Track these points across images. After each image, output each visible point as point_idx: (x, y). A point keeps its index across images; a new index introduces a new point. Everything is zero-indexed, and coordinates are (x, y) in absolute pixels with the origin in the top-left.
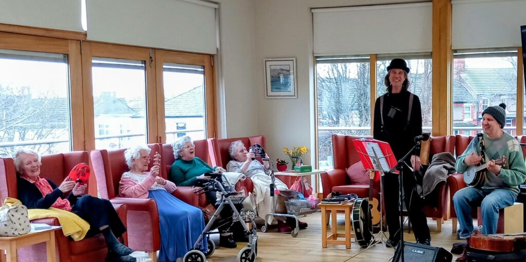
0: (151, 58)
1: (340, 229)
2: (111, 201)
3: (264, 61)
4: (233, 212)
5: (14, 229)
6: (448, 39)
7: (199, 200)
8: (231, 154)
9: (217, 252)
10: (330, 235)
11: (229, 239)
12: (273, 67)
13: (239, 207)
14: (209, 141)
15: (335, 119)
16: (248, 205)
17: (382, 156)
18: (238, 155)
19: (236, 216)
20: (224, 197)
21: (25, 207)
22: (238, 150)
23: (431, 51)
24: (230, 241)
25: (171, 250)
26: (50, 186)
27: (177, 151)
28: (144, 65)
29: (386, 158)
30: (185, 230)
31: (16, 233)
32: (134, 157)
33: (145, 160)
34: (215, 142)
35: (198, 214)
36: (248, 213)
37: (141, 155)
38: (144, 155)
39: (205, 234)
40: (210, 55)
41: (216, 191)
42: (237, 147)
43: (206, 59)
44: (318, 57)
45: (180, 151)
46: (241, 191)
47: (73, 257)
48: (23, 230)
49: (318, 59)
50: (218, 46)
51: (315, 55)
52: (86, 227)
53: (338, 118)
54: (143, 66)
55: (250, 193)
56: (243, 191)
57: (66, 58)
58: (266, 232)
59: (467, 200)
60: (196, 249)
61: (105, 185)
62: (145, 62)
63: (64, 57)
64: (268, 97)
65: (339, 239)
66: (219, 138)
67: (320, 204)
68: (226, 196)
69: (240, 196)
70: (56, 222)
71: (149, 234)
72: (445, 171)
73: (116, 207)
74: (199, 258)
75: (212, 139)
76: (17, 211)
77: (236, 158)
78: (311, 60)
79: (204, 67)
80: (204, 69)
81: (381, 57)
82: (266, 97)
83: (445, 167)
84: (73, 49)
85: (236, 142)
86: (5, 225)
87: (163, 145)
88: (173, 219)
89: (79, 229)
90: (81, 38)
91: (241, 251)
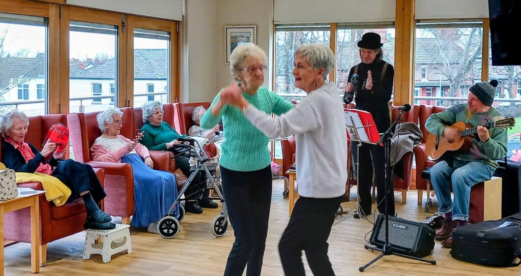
0: (123, 23)
3: (225, 28)
4: (207, 178)
5: (3, 193)
7: (169, 164)
8: (193, 119)
12: (234, 34)
14: (174, 105)
19: (211, 183)
20: (200, 163)
21: (13, 170)
22: (199, 115)
23: (394, 20)
25: (145, 214)
26: (30, 149)
27: (146, 116)
28: (116, 30)
29: (366, 128)
30: (159, 195)
31: (5, 198)
32: (107, 121)
34: (180, 107)
35: (171, 178)
37: (113, 119)
38: (116, 119)
39: (180, 200)
40: (176, 21)
42: (199, 112)
43: (172, 26)
44: (278, 25)
47: (54, 222)
48: (11, 194)
49: (277, 27)
50: (184, 14)
51: (275, 23)
52: (68, 192)
57: (46, 21)
60: (170, 215)
61: (81, 148)
66: (182, 103)
67: (288, 171)
68: (202, 162)
70: (40, 186)
71: (124, 199)
72: (411, 141)
74: (173, 225)
75: (177, 103)
76: (6, 175)
78: (271, 28)
79: (169, 33)
80: (170, 35)
81: (340, 26)
82: (226, 63)
83: (410, 137)
84: (52, 12)
85: (198, 108)
88: (147, 184)
89: (61, 194)
90: (61, 1)
91: (215, 219)
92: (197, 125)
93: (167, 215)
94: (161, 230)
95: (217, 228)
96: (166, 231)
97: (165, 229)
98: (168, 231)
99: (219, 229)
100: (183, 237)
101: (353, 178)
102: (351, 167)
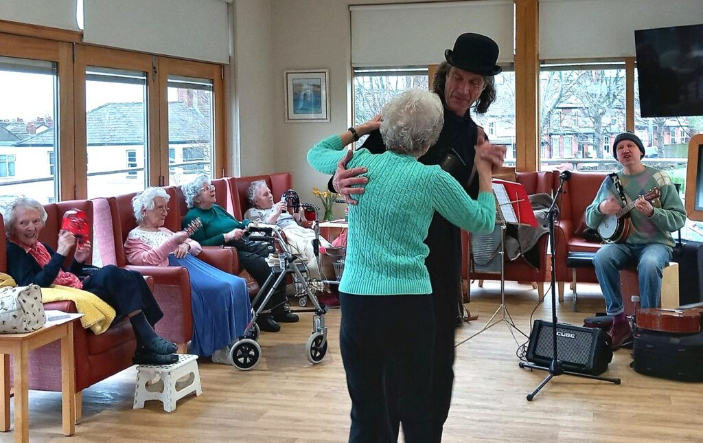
5: (27, 322)
8: (252, 199)
11: (269, 320)
18: (260, 200)
21: (38, 286)
22: (260, 192)
24: (271, 322)
25: (207, 338)
27: (193, 196)
30: (227, 309)
31: (30, 328)
32: (146, 207)
33: (161, 212)
34: (233, 182)
37: (155, 204)
38: (159, 204)
45: (198, 195)
47: (92, 358)
48: (37, 322)
52: (111, 313)
59: (614, 262)
60: (247, 337)
61: (112, 249)
66: (235, 177)
70: (72, 307)
71: (179, 318)
74: (253, 350)
75: (228, 178)
76: (28, 295)
77: (257, 204)
85: (258, 182)
86: (14, 316)
88: (212, 295)
89: (102, 317)
91: (311, 339)
92: (256, 207)
93: (243, 338)
94: (235, 358)
95: (314, 352)
96: (241, 360)
97: (240, 357)
98: (245, 360)
99: (316, 353)
101: (474, 271)
102: (472, 256)
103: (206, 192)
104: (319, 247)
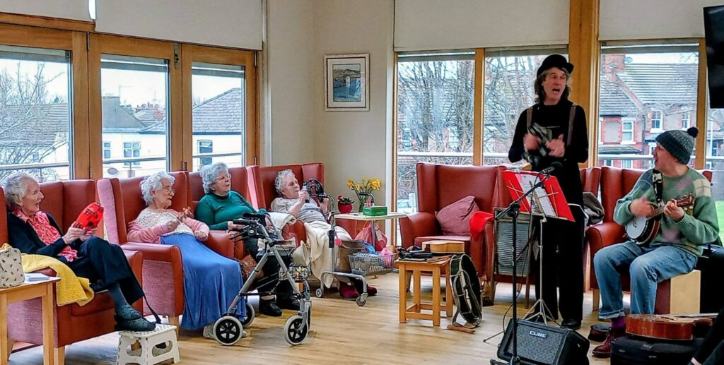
0: (176, 55)
1: (425, 298)
2: (122, 247)
3: (325, 59)
4: (280, 266)
5: (5, 279)
6: (593, 25)
7: (235, 248)
8: (277, 188)
9: (256, 321)
10: (410, 305)
11: (271, 305)
12: (336, 68)
13: (288, 260)
14: (248, 168)
15: (421, 139)
16: (299, 258)
17: (545, 194)
18: (286, 189)
19: (284, 273)
20: (268, 246)
21: (18, 250)
22: (286, 183)
23: (568, 43)
24: (273, 307)
27: (208, 183)
28: (167, 65)
29: (549, 197)
31: (7, 284)
32: (154, 189)
34: (256, 171)
35: (235, 266)
36: (299, 269)
37: (163, 185)
38: (166, 185)
39: (242, 295)
40: (254, 51)
41: (257, 237)
42: (286, 179)
43: (248, 57)
44: (400, 53)
45: (212, 184)
46: (291, 240)
47: (74, 319)
48: (15, 280)
49: (399, 56)
50: (264, 40)
51: (396, 50)
53: (426, 138)
54: (165, 67)
55: (302, 242)
56: (293, 239)
57: (69, 57)
58: (321, 297)
59: (613, 262)
60: (230, 315)
61: (115, 226)
62: (167, 61)
63: (67, 54)
64: (330, 110)
65: (423, 312)
66: (261, 166)
67: (397, 260)
68: (271, 245)
69: (288, 245)
70: (53, 273)
71: (170, 292)
73: (128, 254)
74: (234, 327)
75: (253, 166)
76: (8, 256)
77: (284, 193)
78: (390, 57)
79: (244, 68)
80: (245, 70)
81: (492, 52)
82: (326, 109)
84: (77, 43)
85: (285, 172)
87: (190, 173)
90: (88, 28)
91: (290, 321)
92: (283, 196)
93: (226, 315)
94: (219, 334)
95: (292, 334)
96: (224, 335)
97: (223, 332)
98: (228, 336)
99: (294, 335)
100: (247, 344)
101: (498, 272)
102: (496, 256)
103: (221, 181)
104: (335, 238)
